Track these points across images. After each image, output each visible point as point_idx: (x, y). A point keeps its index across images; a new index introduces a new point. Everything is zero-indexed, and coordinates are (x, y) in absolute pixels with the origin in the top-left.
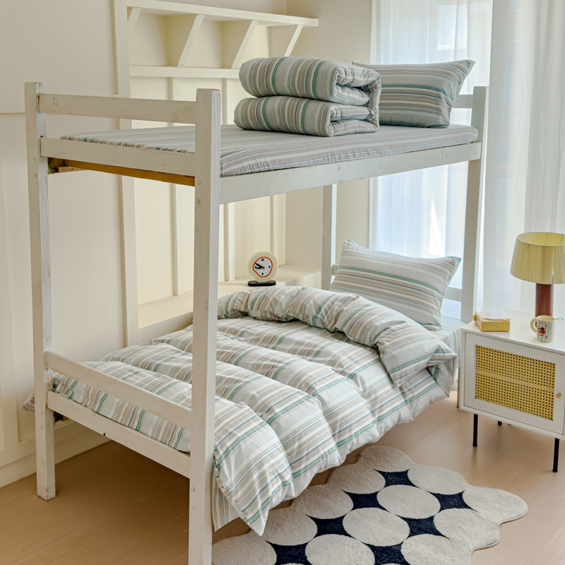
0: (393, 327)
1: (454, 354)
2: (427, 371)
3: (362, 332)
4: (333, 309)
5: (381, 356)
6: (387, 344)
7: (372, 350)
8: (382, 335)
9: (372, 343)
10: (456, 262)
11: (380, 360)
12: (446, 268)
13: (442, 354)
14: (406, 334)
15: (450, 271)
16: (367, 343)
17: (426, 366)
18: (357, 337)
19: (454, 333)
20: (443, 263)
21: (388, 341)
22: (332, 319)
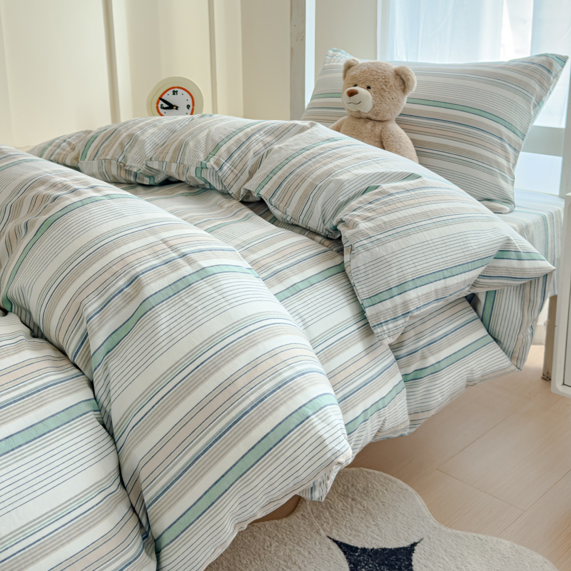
0: (385, 186)
1: (547, 265)
2: (467, 304)
3: (306, 197)
4: (248, 149)
5: (347, 257)
6: (363, 225)
7: (327, 243)
8: (354, 203)
9: (328, 226)
10: (556, 66)
11: (342, 270)
12: (531, 77)
13: (515, 263)
14: (420, 205)
15: (541, 85)
16: (314, 223)
17: (467, 292)
18: (290, 211)
19: (544, 219)
20: (526, 68)
21: (367, 219)
22: (242, 171)
